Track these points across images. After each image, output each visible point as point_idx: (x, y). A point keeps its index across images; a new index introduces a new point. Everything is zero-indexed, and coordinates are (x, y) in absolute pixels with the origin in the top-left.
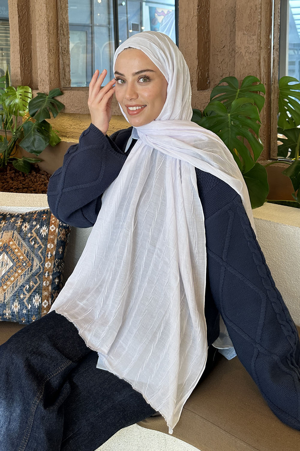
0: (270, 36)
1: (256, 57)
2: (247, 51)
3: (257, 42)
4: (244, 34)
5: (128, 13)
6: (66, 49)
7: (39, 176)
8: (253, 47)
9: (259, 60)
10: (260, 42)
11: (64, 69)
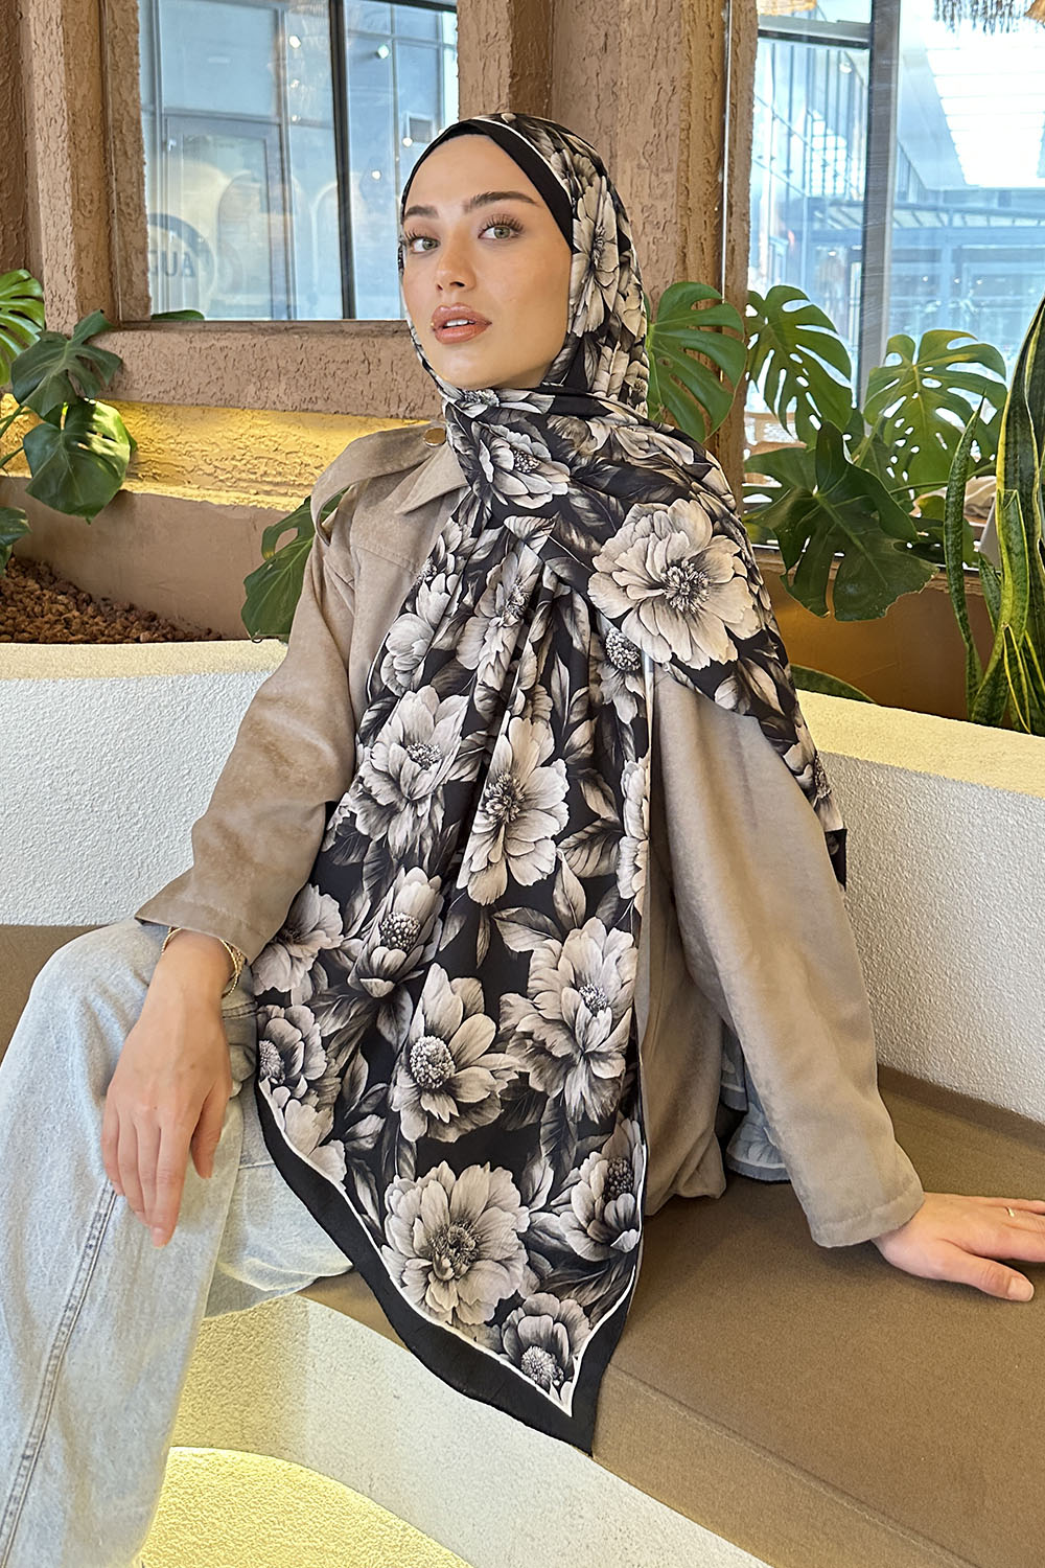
0: (720, 175)
1: (673, 237)
2: (650, 219)
3: (677, 192)
4: (639, 166)
5: (398, 85)
6: (132, 198)
7: (50, 597)
8: (666, 208)
9: (684, 248)
10: (686, 193)
11: (127, 263)
